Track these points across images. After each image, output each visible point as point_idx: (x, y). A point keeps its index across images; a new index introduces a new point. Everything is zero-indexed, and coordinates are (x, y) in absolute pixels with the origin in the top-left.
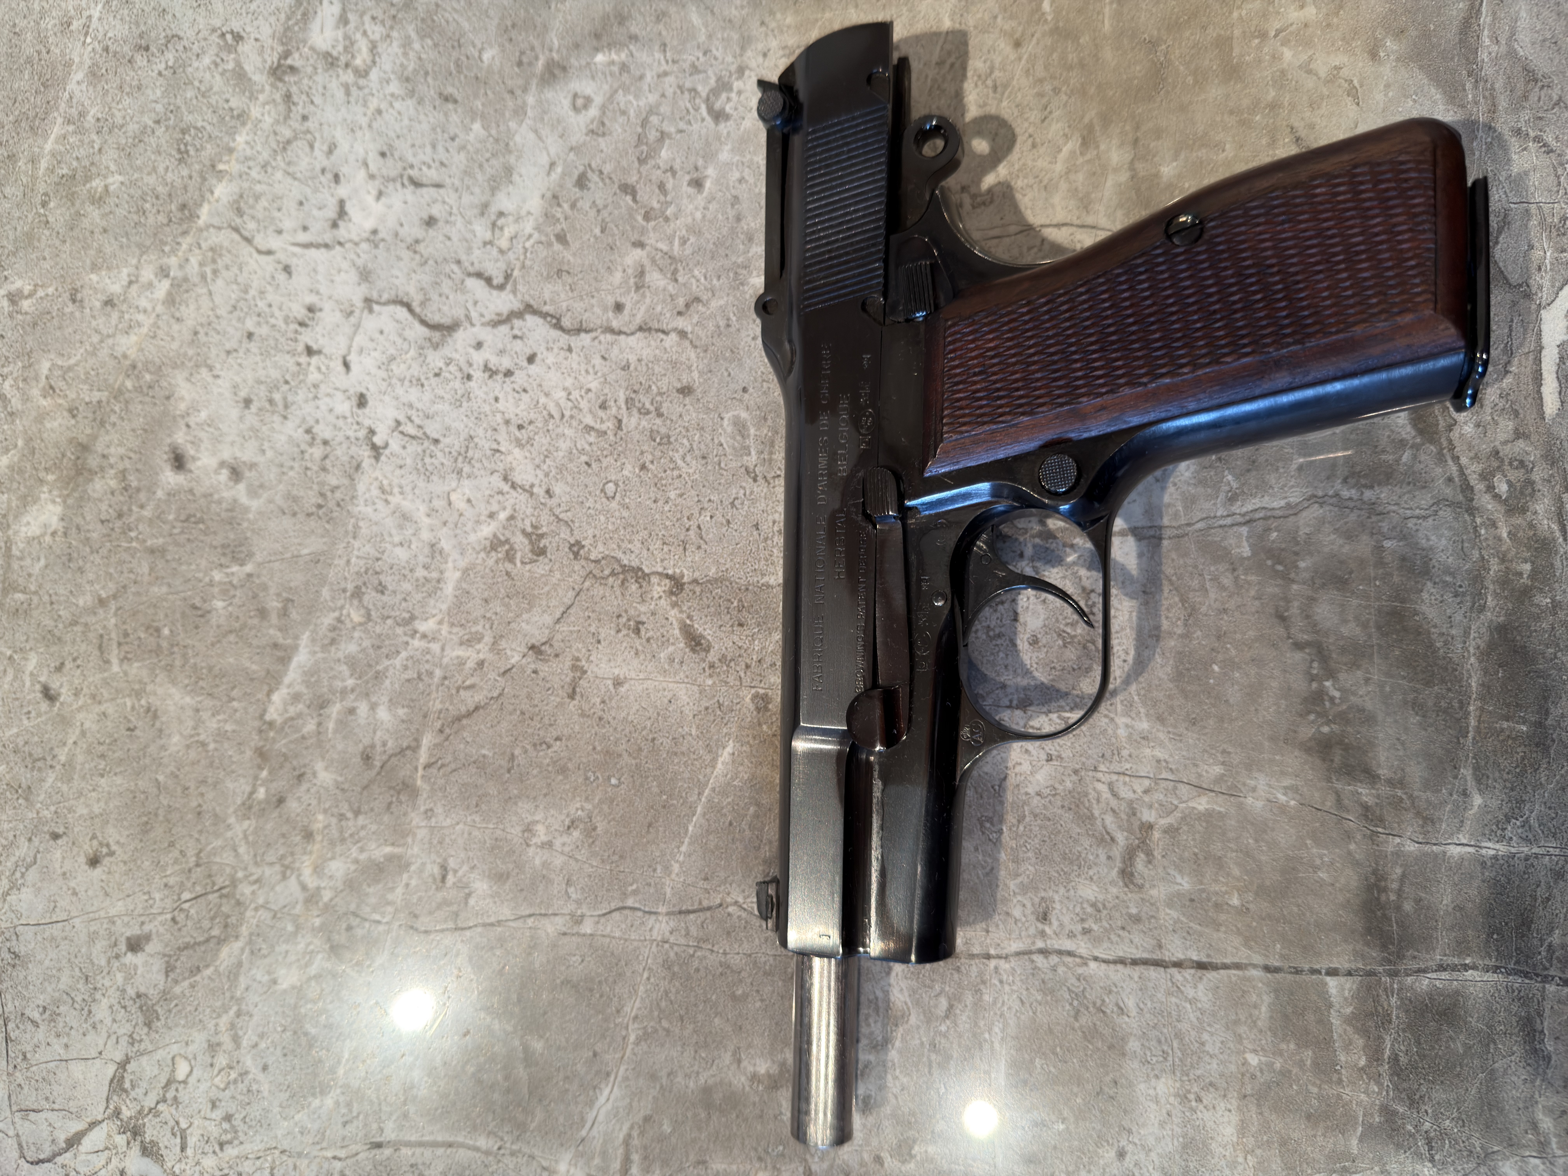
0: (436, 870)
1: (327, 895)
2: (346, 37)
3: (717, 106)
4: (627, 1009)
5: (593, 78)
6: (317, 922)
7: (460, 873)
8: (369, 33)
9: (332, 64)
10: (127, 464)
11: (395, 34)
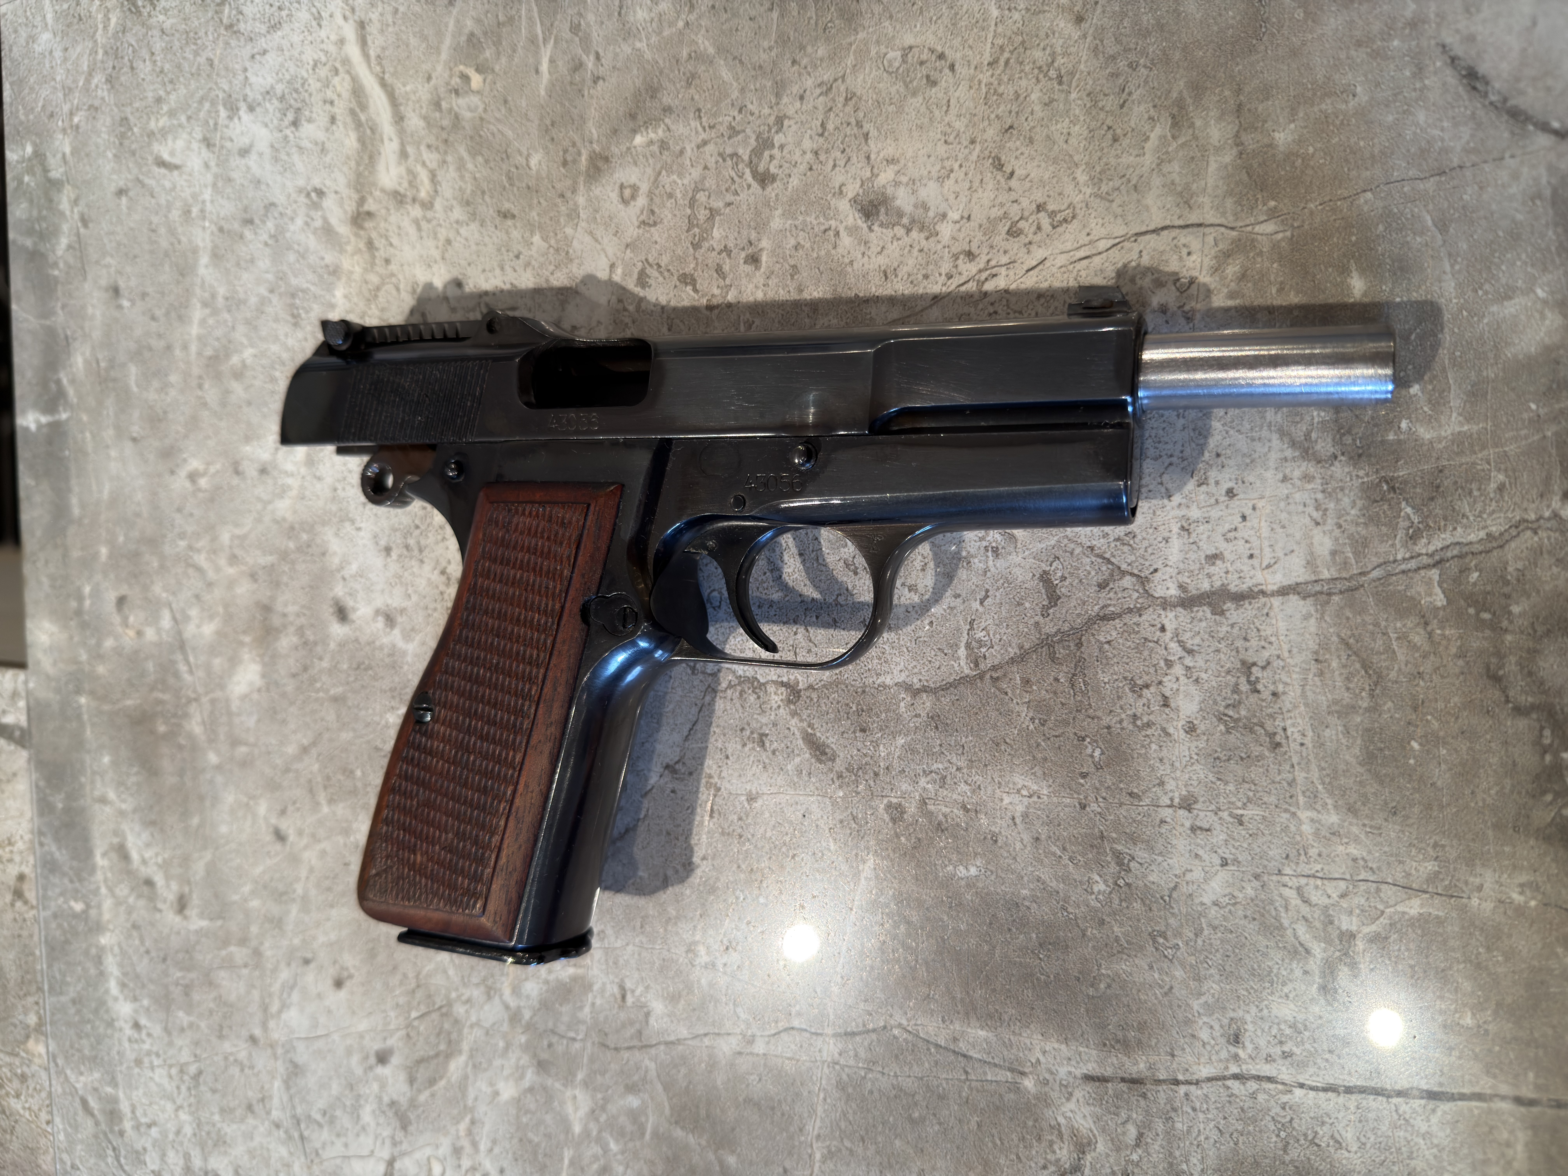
0: (616, 990)
1: (527, 1015)
2: (410, 172)
3: (761, 168)
4: (809, 1127)
5: (635, 163)
6: (523, 1039)
7: (638, 993)
8: (428, 163)
9: (401, 202)
10: (303, 620)
11: (449, 158)
